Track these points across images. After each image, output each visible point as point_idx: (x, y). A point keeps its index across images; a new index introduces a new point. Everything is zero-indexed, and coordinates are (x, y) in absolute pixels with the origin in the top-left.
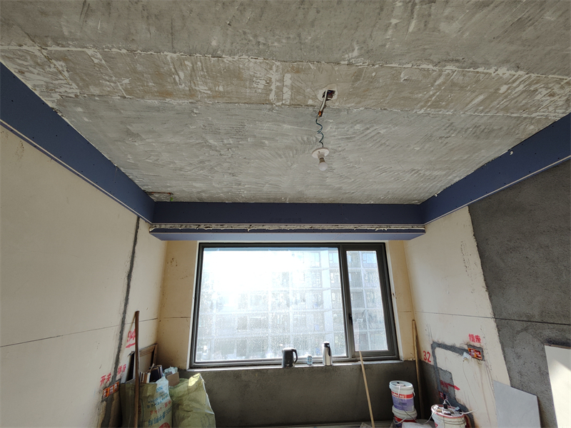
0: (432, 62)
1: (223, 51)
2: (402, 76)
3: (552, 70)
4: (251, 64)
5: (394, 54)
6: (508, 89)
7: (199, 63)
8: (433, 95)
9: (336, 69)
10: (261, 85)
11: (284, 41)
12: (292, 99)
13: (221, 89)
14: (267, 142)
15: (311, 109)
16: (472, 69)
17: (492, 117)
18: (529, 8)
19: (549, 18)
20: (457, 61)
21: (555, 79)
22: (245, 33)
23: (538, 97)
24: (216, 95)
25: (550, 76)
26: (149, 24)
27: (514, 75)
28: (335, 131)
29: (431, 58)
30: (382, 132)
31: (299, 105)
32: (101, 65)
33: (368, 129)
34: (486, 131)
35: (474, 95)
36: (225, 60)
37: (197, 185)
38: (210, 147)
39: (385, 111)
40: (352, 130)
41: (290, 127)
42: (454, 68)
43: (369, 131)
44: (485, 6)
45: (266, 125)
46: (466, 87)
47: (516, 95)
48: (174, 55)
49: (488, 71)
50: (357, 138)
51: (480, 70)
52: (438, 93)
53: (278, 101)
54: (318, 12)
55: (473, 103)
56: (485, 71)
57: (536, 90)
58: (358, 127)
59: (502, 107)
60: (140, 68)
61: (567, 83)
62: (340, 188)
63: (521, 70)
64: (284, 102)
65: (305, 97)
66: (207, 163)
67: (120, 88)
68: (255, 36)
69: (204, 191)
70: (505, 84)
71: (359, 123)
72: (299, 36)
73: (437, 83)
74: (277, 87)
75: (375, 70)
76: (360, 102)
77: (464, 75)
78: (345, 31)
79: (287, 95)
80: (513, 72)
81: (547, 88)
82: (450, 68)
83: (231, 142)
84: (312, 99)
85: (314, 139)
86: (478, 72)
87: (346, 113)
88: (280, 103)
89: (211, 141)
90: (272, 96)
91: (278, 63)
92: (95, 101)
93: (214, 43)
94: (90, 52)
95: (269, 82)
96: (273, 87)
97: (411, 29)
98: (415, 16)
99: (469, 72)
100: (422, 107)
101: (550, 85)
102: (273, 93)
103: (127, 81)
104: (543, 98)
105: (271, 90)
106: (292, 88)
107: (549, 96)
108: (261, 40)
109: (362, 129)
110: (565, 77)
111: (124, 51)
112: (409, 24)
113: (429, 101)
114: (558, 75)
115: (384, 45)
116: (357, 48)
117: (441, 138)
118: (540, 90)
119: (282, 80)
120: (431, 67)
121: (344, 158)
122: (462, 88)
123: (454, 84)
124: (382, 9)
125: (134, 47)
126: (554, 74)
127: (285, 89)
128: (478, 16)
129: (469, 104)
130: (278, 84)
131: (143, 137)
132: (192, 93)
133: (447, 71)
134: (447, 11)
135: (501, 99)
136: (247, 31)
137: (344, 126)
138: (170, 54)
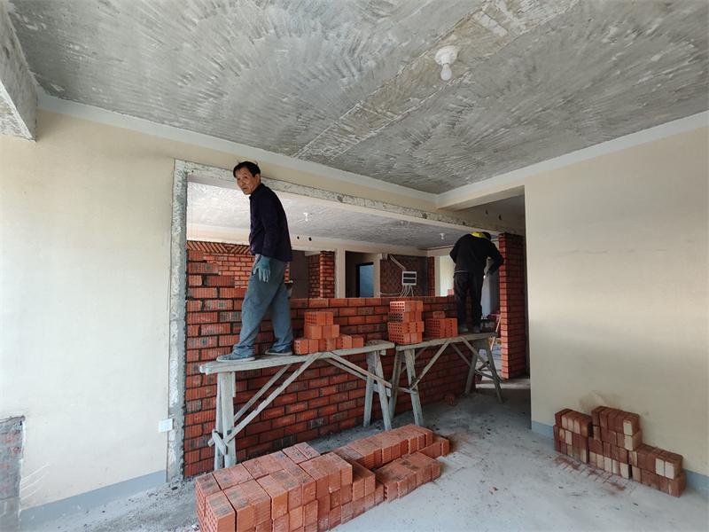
12: (476, 23)
15: (443, 33)
30: (345, 80)
31: (462, 25)
33: (360, 70)
43: (354, 70)
53: (490, 9)
64: (482, 13)
65: (466, 36)
87: (406, 60)
88: (484, 8)
96: (510, 14)
102: (504, 9)
105: (508, 10)
109: (364, 66)
137: (384, 52)
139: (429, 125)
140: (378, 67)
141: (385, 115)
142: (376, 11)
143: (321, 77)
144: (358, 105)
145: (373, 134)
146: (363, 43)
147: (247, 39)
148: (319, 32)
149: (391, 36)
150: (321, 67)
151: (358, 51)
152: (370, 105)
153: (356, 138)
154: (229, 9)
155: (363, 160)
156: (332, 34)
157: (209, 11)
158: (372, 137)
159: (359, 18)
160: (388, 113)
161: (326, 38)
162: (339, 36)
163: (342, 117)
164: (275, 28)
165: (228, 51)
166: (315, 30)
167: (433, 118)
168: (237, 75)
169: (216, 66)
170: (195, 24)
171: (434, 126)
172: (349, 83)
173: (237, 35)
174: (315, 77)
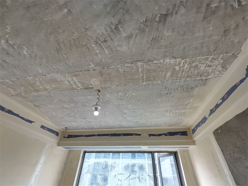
0: (128, 63)
1: (45, 73)
2: (120, 70)
3: (195, 55)
4: (58, 76)
5: (109, 63)
6: (180, 67)
7: (40, 79)
8: (143, 76)
9: (90, 72)
10: (67, 83)
11: (62, 66)
13: (54, 86)
14: (87, 104)
16: (151, 63)
17: (185, 81)
18: (153, 33)
19: (167, 34)
20: (140, 61)
21: (203, 59)
22: (47, 66)
23: (202, 69)
24: (54, 89)
25: (197, 58)
26: (17, 70)
27: (176, 61)
28: (112, 97)
29: (127, 61)
32: (12, 84)
34: (189, 88)
35: (164, 73)
36: (48, 76)
37: (74, 124)
38: (67, 108)
39: (127, 86)
40: (118, 95)
41: (91, 97)
42: (141, 64)
44: (130, 38)
45: (81, 97)
46: (156, 70)
47: (188, 69)
48: (31, 78)
49: (160, 62)
50: (124, 98)
51: (156, 62)
52: (145, 75)
54: (66, 55)
55: (168, 76)
56: (158, 62)
57: (197, 66)
58: (120, 94)
59: (186, 76)
60: (24, 83)
61: (212, 59)
62: (137, 122)
63: (178, 58)
66: (71, 115)
67: (22, 90)
68: (52, 67)
69: (78, 127)
70: (176, 65)
71: (119, 92)
72: (66, 63)
73: (140, 71)
74: (73, 83)
75: (107, 70)
76: (112, 84)
77: (149, 66)
78: (82, 59)
79: (80, 85)
80: (174, 60)
81: (203, 64)
82: (139, 64)
83: (73, 106)
84: (90, 85)
85: (106, 101)
86: (155, 63)
89: (65, 106)
90: (74, 86)
91: (67, 74)
92: (18, 96)
93: (40, 71)
94: (7, 81)
95: (69, 81)
97: (107, 53)
98: (104, 48)
99: (151, 64)
100: (143, 82)
101: (203, 62)
103: (22, 88)
104: (206, 69)
106: (79, 82)
107: (208, 66)
108: (54, 67)
110: (208, 57)
111: (15, 79)
112: (104, 51)
113: (144, 79)
114: (202, 56)
115: (102, 61)
116: (91, 64)
117: (167, 94)
118: (199, 65)
119: (73, 80)
120: (129, 65)
121: (126, 108)
122: (155, 71)
123: (148, 70)
124: (89, 49)
125: (18, 77)
126: (199, 56)
127: (77, 83)
128: (131, 42)
129: (165, 77)
130: (73, 82)
131: (41, 106)
132: (46, 90)
133: (140, 66)
134: (116, 43)
135: (180, 72)
136: (48, 66)
138: (30, 78)
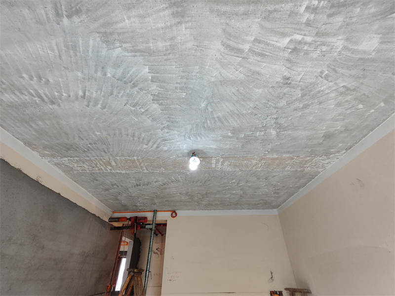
12: (211, 160)
15: (200, 156)
30: (145, 146)
31: (207, 158)
33: (157, 147)
43: (155, 146)
64: (215, 159)
87: (179, 155)
88: (217, 158)
96: (220, 163)
102: (221, 161)
109: (161, 147)
137: (175, 148)
139: (155, 180)
140: (166, 151)
141: (142, 167)
142: (191, 137)
143: (135, 139)
144: (135, 158)
145: (123, 172)
146: (173, 141)
147: (125, 102)
148: (162, 126)
149: (185, 146)
150: (143, 135)
151: (166, 142)
152: (141, 161)
153: (111, 170)
154: (136, 89)
155: (97, 180)
156: (166, 130)
157: (125, 80)
158: (120, 173)
159: (183, 134)
160: (144, 168)
161: (162, 130)
162: (167, 133)
163: (118, 158)
164: (146, 111)
165: (104, 96)
166: (162, 124)
167: (160, 179)
168: (88, 106)
169: (81, 93)
170: (105, 75)
171: (155, 182)
172: (145, 148)
173: (121, 97)
174: (133, 136)
